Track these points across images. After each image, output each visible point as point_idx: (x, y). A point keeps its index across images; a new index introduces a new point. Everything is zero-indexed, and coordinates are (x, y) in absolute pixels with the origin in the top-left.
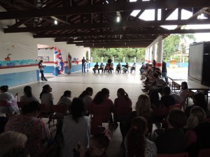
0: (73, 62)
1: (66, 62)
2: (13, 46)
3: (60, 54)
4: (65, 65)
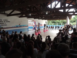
0: (40, 25)
1: (38, 25)
2: (21, 21)
4: (37, 26)
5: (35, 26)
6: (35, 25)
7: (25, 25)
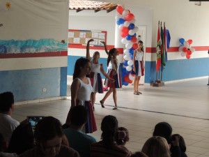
0: (176, 49)
1: (152, 50)
2: (8, 5)
3: (132, 26)
4: (147, 57)
5: (126, 56)
6: (128, 45)
7: (37, 37)
